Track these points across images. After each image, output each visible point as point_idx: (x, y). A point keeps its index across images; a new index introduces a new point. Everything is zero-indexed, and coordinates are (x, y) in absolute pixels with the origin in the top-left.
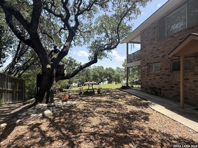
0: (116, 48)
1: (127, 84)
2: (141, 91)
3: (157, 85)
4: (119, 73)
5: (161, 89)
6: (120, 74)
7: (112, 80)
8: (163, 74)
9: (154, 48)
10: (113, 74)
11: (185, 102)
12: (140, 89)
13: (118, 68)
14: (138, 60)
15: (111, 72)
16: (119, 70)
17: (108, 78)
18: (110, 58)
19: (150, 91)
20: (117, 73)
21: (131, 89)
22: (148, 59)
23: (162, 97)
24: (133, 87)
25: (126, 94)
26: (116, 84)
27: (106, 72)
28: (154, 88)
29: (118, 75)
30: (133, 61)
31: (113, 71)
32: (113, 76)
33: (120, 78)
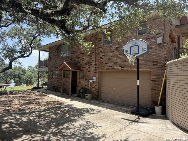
0: (29, 56)
1: (38, 85)
2: (47, 90)
3: (56, 85)
4: (31, 73)
5: (57, 87)
6: (33, 75)
7: (22, 82)
8: (59, 78)
9: (55, 61)
10: (24, 75)
11: (63, 92)
12: (47, 89)
13: (30, 67)
14: (47, 67)
15: (20, 72)
16: (32, 70)
17: (17, 79)
18: (24, 66)
19: (52, 89)
20: (28, 73)
21: (41, 89)
22: (52, 68)
23: (58, 92)
24: (43, 87)
25: (35, 92)
26: (27, 86)
27: (14, 72)
28: (55, 86)
29: (31, 76)
30: (43, 67)
31: (24, 71)
32: (24, 77)
33: (33, 80)
